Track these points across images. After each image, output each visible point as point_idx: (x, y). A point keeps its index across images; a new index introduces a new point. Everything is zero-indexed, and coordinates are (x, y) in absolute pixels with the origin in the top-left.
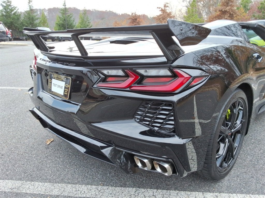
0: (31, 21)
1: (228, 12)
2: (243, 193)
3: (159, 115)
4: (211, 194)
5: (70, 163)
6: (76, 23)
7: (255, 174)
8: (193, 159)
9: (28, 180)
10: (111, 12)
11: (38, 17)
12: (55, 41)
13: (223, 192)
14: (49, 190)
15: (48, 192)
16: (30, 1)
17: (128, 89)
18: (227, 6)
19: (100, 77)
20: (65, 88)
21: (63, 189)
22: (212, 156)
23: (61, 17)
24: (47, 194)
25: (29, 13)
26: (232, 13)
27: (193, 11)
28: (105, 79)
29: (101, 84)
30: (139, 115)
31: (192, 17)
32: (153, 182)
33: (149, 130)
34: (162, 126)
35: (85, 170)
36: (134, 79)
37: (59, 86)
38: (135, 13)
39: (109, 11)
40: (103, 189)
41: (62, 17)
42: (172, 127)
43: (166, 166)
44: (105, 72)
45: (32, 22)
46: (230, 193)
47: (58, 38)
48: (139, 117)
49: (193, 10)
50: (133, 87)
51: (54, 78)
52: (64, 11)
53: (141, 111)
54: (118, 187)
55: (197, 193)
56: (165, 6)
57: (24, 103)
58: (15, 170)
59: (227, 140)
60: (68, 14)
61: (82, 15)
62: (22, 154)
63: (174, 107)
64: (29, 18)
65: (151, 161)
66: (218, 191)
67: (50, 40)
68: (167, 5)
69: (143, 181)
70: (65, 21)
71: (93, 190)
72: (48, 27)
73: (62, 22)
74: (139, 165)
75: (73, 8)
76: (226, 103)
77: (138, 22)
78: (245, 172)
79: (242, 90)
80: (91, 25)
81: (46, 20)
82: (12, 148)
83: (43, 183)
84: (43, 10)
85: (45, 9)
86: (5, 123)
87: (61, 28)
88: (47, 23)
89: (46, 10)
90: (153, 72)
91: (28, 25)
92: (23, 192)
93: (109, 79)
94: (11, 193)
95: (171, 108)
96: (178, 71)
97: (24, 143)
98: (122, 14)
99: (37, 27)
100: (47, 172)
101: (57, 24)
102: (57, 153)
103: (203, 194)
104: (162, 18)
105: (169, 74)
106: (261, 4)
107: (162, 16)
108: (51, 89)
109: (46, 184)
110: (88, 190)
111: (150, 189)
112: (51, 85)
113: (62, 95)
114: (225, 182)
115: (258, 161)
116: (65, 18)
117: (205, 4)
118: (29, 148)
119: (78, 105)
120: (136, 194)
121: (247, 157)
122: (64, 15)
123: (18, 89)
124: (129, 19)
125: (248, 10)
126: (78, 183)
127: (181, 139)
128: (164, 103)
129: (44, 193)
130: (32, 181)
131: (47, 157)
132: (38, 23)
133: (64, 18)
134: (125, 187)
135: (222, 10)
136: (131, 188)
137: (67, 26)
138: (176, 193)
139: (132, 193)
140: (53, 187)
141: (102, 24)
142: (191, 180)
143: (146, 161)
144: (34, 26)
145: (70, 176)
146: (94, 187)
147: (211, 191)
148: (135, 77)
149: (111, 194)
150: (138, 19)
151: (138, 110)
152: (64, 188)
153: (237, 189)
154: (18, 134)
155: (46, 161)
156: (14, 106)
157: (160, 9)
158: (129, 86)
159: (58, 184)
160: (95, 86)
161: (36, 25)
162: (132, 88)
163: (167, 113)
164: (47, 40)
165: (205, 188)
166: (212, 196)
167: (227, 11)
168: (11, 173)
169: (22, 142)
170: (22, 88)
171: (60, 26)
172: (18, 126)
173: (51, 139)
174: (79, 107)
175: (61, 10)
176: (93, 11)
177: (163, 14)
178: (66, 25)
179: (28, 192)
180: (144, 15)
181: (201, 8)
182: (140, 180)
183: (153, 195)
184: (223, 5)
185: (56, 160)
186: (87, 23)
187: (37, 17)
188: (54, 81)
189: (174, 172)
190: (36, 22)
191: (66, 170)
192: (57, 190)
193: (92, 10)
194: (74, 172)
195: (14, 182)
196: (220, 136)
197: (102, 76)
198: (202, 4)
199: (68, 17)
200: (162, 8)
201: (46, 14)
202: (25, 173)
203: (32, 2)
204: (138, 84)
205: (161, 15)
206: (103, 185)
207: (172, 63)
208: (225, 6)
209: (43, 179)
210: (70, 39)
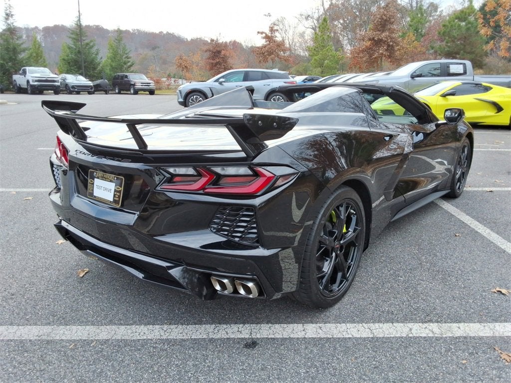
0: (11, 55)
1: (385, 41)
2: (355, 323)
3: (239, 222)
4: (314, 325)
5: (119, 300)
6: (101, 58)
7: (375, 300)
8: (291, 281)
9: (61, 324)
10: (172, 34)
11: (25, 47)
12: (60, 93)
13: (329, 323)
14: (94, 335)
15: (92, 337)
16: (9, 16)
17: (201, 192)
18: (383, 31)
19: (165, 177)
20: (115, 191)
21: (113, 332)
22: (309, 272)
23: (73, 46)
24: (91, 338)
25: (7, 39)
26: (391, 43)
27: (323, 38)
28: (171, 179)
29: (166, 186)
30: (215, 223)
31: (322, 50)
32: (238, 316)
33: (226, 241)
34: (243, 236)
35: (143, 308)
36: (208, 179)
37: (106, 189)
38: (217, 39)
39: (167, 34)
40: (170, 329)
41: (75, 47)
42: (254, 236)
43: (250, 285)
44: (171, 170)
45: (14, 57)
46: (337, 323)
47: (66, 88)
48: (215, 226)
49: (323, 36)
50: (207, 189)
51: (98, 178)
52: (77, 35)
53: (218, 218)
54: (191, 324)
55: (295, 324)
56: (272, 30)
57: (27, 215)
58: (38, 313)
59: (334, 254)
60: (86, 41)
61: (113, 42)
62: (43, 292)
63: (255, 213)
64: (7, 49)
65: (232, 280)
66: (323, 322)
67: (50, 91)
68: (276, 28)
69: (225, 316)
70: (81, 55)
71: (156, 331)
72: (45, 66)
73: (73, 56)
74: (218, 288)
75: (95, 27)
76: (326, 206)
77: (222, 58)
78: (363, 299)
79: (353, 188)
80: (131, 61)
81: (41, 51)
82: (25, 285)
83: (84, 327)
84: (33, 29)
85: (36, 28)
86: (3, 248)
87: (72, 68)
88: (43, 58)
89: (40, 30)
90: (231, 171)
91: (5, 63)
92: (56, 338)
93: (176, 179)
94: (39, 340)
95: (252, 214)
96: (260, 169)
97: (42, 277)
98: (192, 39)
99: (24, 66)
100: (87, 313)
101: (64, 59)
102: (98, 288)
103: (303, 325)
104: (267, 51)
105: (250, 172)
106: (444, 26)
107: (267, 49)
108: (93, 193)
109: (88, 327)
110: (149, 331)
111: (235, 324)
112: (93, 188)
113: (111, 201)
114: (335, 310)
115: (384, 284)
116: (79, 48)
117: (346, 23)
118: (52, 283)
119: (135, 214)
120: (216, 331)
121: (370, 280)
122: (78, 43)
123: (11, 192)
124: (206, 51)
125: (422, 36)
126: (135, 323)
127: (266, 250)
128: (245, 208)
129: (87, 339)
130: (67, 325)
131: (83, 294)
132: (24, 58)
133: (77, 49)
134: (200, 324)
135: (373, 38)
136: (209, 325)
137: (83, 65)
138: (269, 326)
139: (210, 331)
140: (98, 331)
141: (153, 58)
142: (289, 311)
143: (226, 281)
144: (18, 63)
145: (121, 316)
146: (157, 327)
147: (314, 322)
148: (209, 176)
149: (181, 333)
150: (223, 52)
151: (214, 217)
152: (114, 330)
153: (347, 319)
154: (29, 265)
155: (82, 300)
156: (11, 221)
157: (264, 35)
158: (203, 188)
159: (105, 326)
160: (158, 188)
161: (22, 62)
162: (206, 191)
163: (248, 219)
164: (45, 92)
165: (307, 318)
166: (315, 327)
167: (382, 39)
168: (33, 317)
169: (39, 276)
170: (18, 190)
171: (69, 63)
172: (25, 252)
173: (85, 269)
174: (136, 216)
175: (72, 34)
176: (135, 34)
177: (270, 45)
178: (82, 61)
179: (64, 338)
180: (235, 42)
181: (339, 32)
182: (221, 315)
183: (238, 331)
184: (376, 29)
185: (97, 297)
186: (125, 58)
187: (23, 46)
188: (97, 182)
189: (261, 293)
190: (22, 56)
191: (115, 309)
192: (105, 333)
193: (132, 31)
194: (127, 311)
195: (40, 328)
196: (320, 248)
197: (168, 176)
198: (341, 24)
199: (86, 46)
200: (267, 34)
201: (39, 37)
202: (54, 316)
203: (12, 17)
204: (213, 186)
205: (265, 46)
206: (170, 324)
207: (252, 160)
208: (379, 31)
209: (83, 322)
210: (91, 89)
